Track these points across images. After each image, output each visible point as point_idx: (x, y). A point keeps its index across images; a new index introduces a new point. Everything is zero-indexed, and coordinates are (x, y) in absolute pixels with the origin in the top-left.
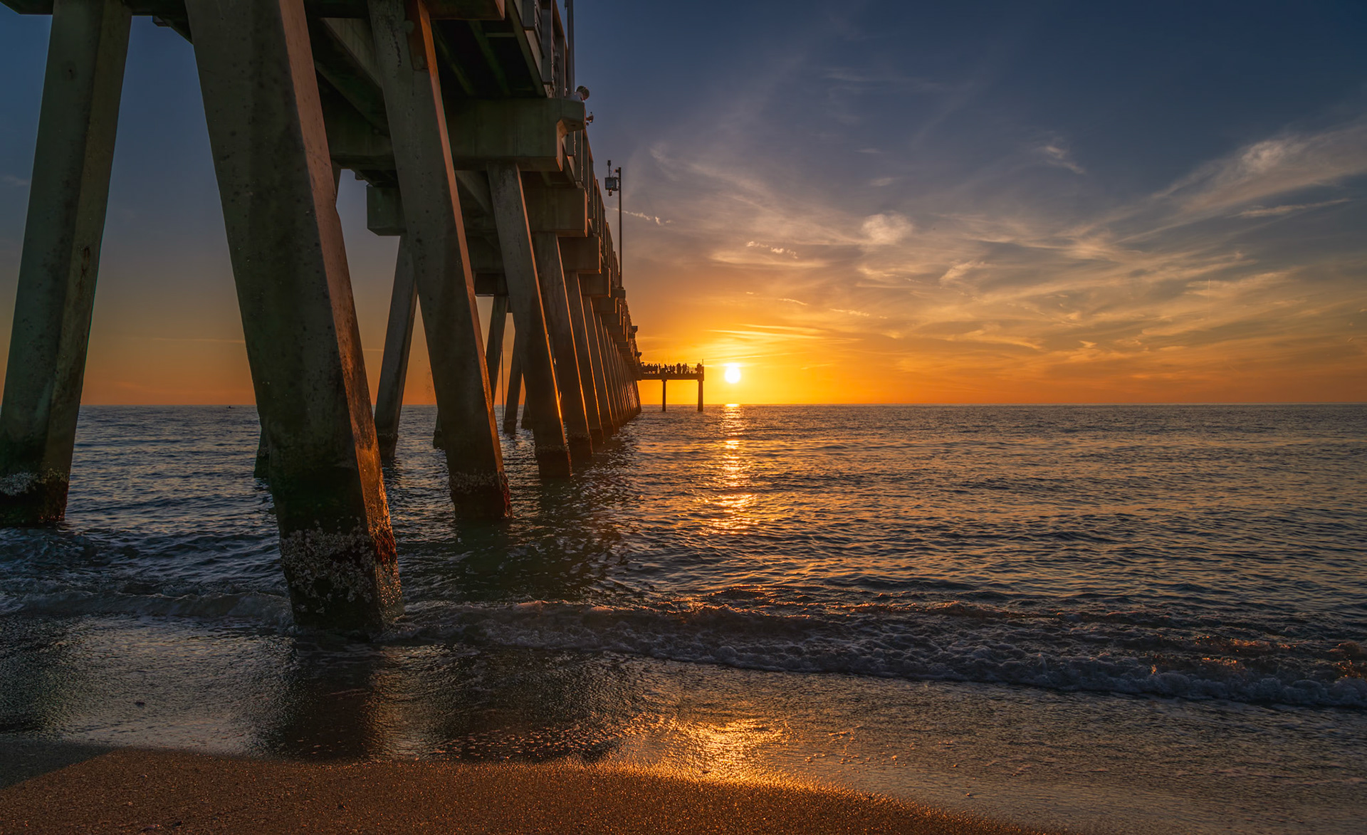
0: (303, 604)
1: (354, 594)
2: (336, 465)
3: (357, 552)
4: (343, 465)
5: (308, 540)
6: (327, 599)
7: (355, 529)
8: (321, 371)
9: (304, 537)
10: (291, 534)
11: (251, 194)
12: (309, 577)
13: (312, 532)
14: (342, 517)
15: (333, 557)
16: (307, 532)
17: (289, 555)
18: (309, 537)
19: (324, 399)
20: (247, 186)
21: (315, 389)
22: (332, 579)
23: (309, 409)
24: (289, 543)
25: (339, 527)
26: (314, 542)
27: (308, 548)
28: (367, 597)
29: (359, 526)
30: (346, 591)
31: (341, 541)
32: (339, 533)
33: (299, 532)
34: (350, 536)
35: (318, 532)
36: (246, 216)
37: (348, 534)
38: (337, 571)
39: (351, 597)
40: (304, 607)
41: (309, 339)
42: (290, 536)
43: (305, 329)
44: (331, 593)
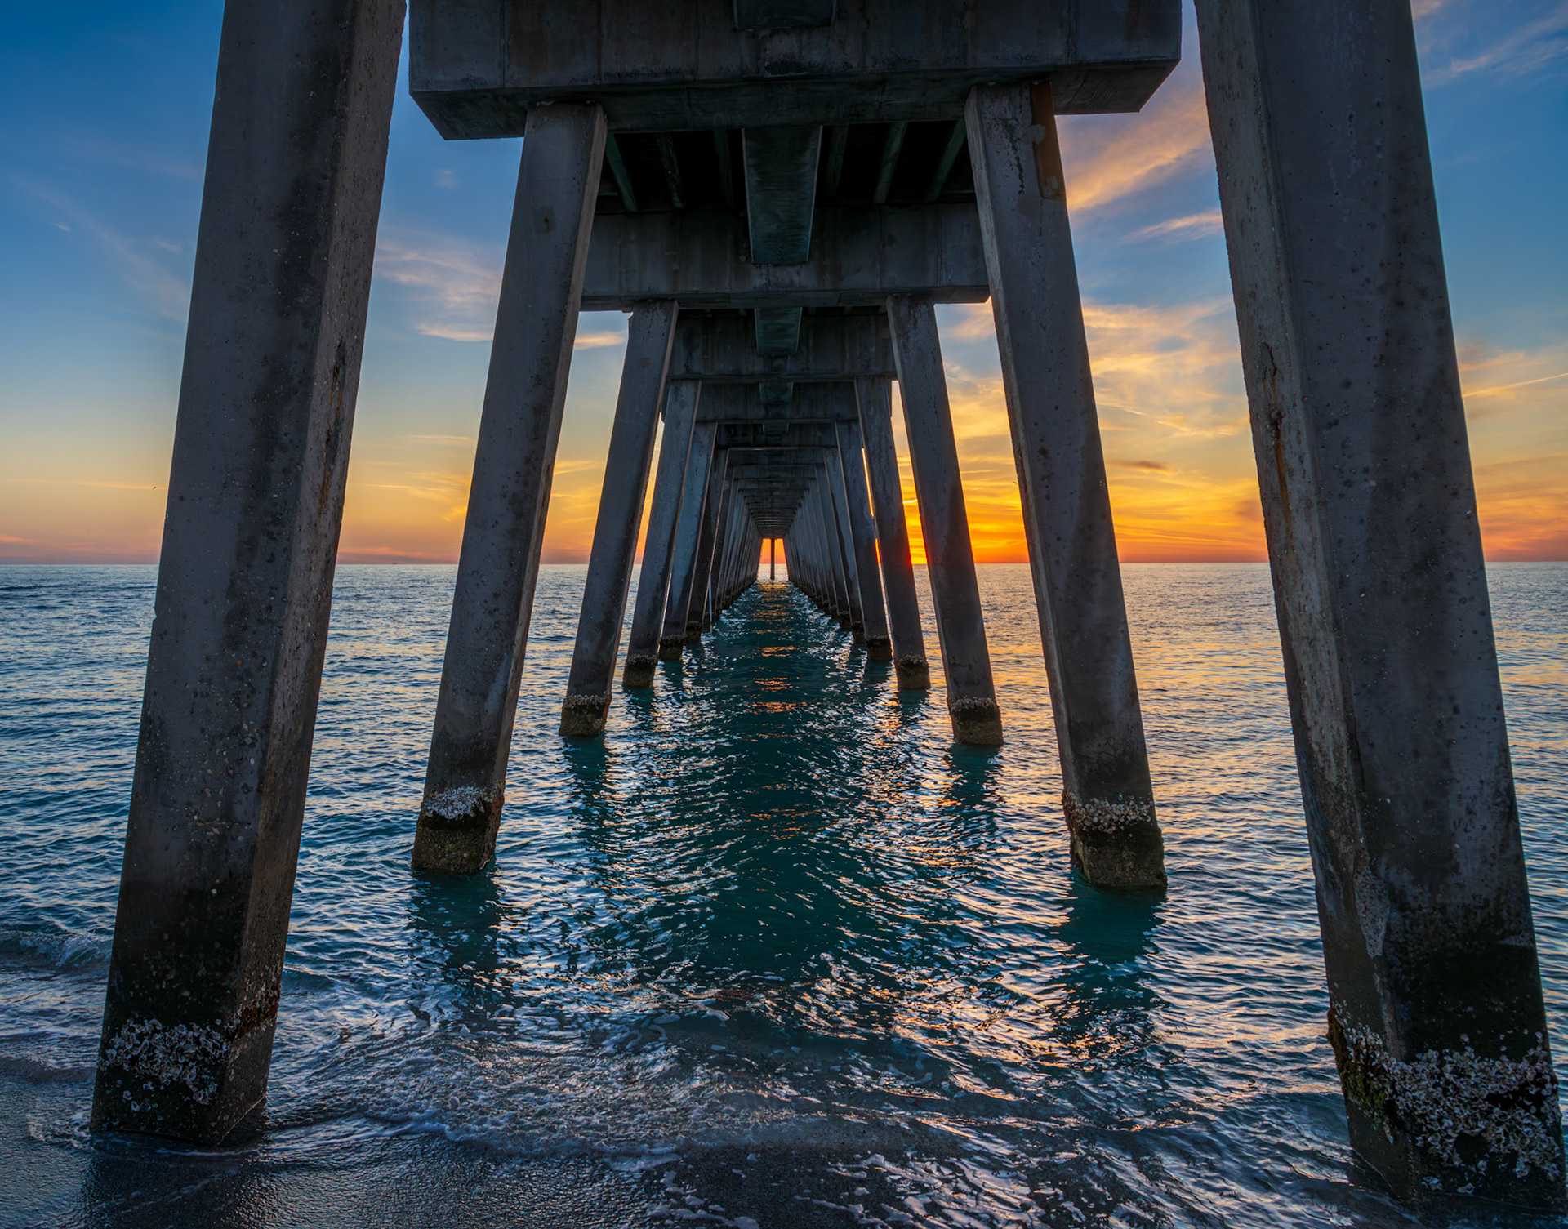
0: (1435, 1176)
1: (1526, 1164)
2: (1502, 942)
3: (1538, 1093)
4: (1512, 941)
5: (1448, 1068)
6: (1478, 1169)
7: (1531, 1052)
8: (1482, 782)
9: (1441, 1063)
10: (1419, 1056)
11: (1373, 483)
12: (1450, 1132)
13: (1456, 1054)
14: (1510, 1032)
15: (1494, 1098)
16: (1447, 1054)
17: (1414, 1091)
18: (1451, 1063)
19: (1485, 828)
20: (1366, 470)
21: (1470, 812)
22: (1490, 1137)
23: (1457, 846)
24: (1417, 1072)
25: (1504, 1049)
26: (1458, 1072)
27: (1448, 1082)
28: (1550, 1169)
29: (1539, 1049)
30: (1513, 1157)
31: (1509, 1072)
32: (1504, 1058)
33: (1433, 1054)
34: (1524, 1065)
35: (1467, 1054)
36: (1362, 521)
37: (1520, 1061)
38: (1499, 1124)
39: (1520, 1169)
40: (1436, 1181)
41: (1462, 727)
42: (1418, 1060)
43: (1456, 710)
44: (1485, 1159)
